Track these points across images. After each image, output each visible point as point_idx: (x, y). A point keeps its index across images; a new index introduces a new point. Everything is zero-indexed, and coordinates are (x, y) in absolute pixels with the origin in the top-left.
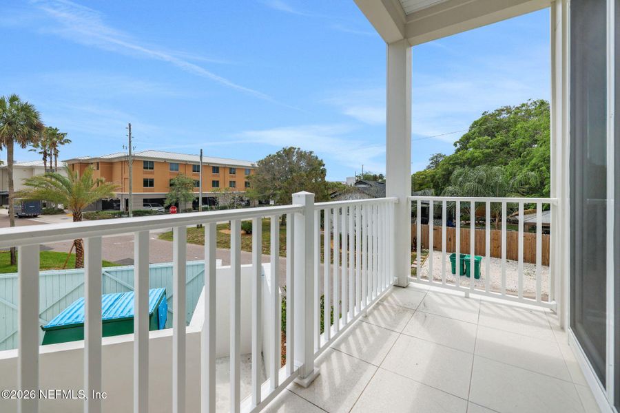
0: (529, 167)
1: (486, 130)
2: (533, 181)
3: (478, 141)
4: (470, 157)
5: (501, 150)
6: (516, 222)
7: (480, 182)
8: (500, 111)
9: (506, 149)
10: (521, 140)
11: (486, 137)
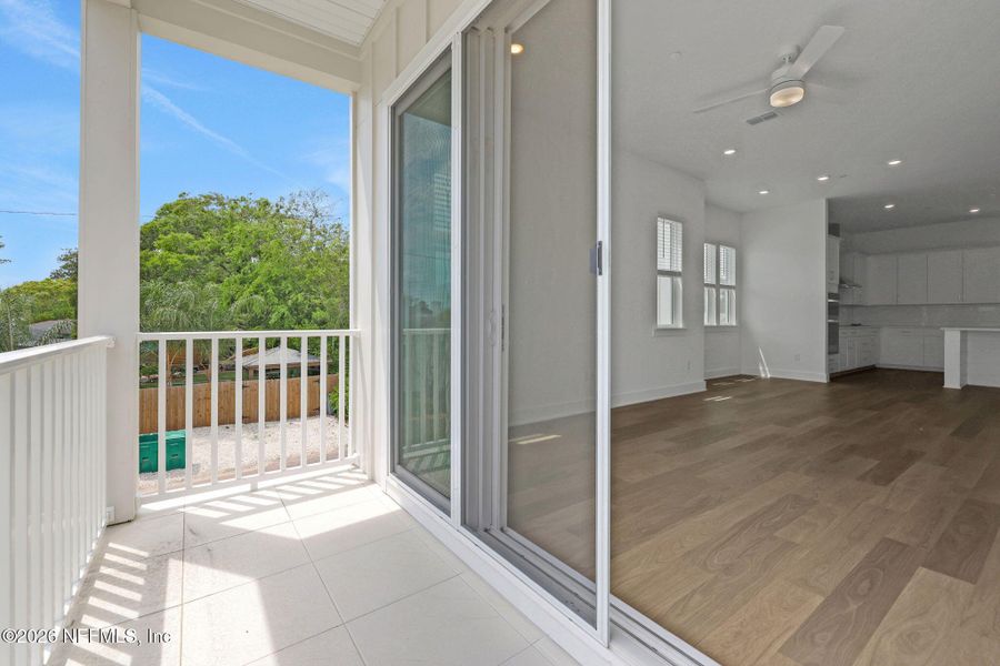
0: (251, 289)
1: (187, 223)
2: (257, 310)
3: (174, 238)
4: (158, 263)
5: (212, 259)
6: (233, 368)
7: (184, 307)
8: (208, 199)
9: (218, 259)
10: (241, 248)
11: (187, 235)
